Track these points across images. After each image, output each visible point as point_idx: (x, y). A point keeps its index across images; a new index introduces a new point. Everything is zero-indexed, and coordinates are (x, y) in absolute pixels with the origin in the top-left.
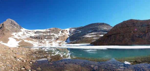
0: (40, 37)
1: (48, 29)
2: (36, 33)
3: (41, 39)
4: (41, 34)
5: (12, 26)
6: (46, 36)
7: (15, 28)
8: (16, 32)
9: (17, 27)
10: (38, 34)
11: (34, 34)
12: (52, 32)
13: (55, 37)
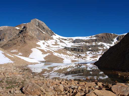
0: (80, 49)
1: (94, 36)
2: (74, 42)
3: (82, 52)
4: (82, 43)
5: (39, 30)
6: (89, 47)
7: (43, 33)
8: (44, 40)
9: (47, 32)
10: (77, 44)
11: (72, 43)
12: (100, 41)
13: (105, 48)
